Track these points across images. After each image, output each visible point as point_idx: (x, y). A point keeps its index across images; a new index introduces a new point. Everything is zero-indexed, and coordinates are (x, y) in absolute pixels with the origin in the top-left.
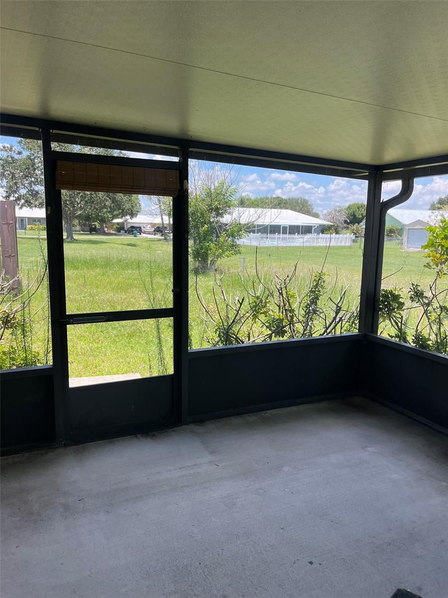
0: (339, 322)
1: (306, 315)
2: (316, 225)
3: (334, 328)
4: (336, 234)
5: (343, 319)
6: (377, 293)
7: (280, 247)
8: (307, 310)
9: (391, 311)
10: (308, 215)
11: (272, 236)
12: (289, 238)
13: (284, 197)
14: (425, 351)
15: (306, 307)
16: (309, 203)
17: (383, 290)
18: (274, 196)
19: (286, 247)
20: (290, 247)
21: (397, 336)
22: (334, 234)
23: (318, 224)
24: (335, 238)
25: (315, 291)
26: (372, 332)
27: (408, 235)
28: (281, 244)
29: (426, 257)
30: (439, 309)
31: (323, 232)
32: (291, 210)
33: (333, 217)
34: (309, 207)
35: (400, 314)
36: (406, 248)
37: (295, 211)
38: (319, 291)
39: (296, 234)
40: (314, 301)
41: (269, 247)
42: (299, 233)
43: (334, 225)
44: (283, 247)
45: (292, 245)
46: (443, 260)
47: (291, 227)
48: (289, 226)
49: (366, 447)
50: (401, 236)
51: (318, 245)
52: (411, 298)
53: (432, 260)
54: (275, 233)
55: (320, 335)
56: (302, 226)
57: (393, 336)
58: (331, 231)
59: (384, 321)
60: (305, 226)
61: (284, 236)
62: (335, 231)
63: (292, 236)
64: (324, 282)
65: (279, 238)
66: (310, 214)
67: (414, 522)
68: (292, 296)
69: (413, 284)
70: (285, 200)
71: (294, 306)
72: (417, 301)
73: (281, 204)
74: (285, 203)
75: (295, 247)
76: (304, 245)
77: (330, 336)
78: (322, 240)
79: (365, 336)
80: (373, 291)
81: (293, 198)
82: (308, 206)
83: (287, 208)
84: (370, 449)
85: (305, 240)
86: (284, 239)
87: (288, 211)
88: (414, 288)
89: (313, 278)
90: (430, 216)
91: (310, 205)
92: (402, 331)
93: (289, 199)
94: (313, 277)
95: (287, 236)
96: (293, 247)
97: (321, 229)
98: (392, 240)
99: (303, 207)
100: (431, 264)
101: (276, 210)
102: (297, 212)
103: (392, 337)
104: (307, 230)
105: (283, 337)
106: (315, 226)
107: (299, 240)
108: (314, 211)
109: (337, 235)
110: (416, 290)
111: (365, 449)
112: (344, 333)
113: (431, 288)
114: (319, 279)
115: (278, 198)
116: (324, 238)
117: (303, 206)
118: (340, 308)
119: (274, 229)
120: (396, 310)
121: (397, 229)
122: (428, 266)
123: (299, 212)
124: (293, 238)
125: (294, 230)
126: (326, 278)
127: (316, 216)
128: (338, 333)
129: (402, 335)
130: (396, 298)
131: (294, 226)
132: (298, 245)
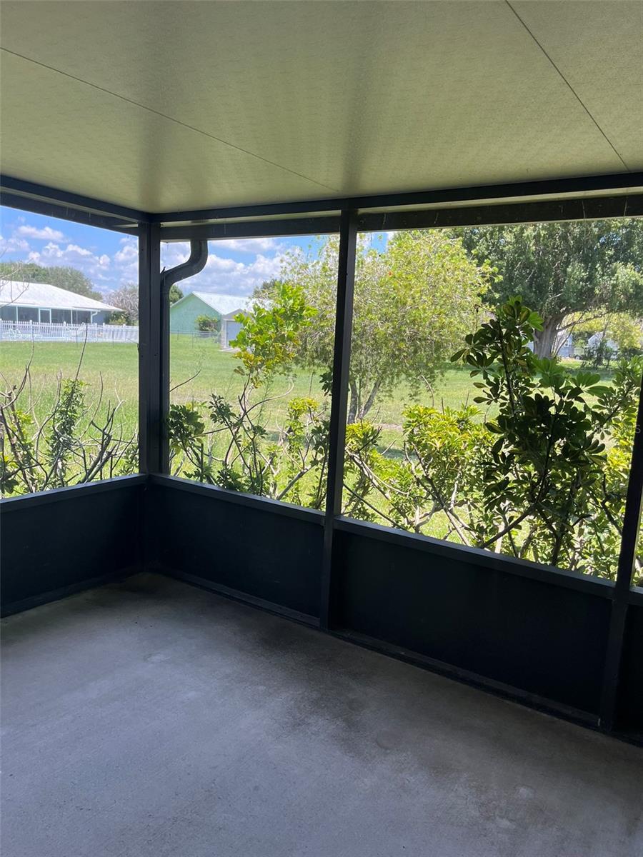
0: (106, 460)
1: (53, 451)
2: (97, 311)
3: (100, 468)
4: (127, 325)
5: (113, 453)
6: (164, 411)
7: (38, 342)
8: (54, 443)
9: (185, 437)
10: (84, 296)
11: (23, 324)
12: (53, 329)
13: (43, 265)
14: (233, 493)
15: (53, 438)
16: (85, 278)
17: (173, 406)
18: (26, 262)
19: (48, 343)
20: (55, 343)
21: (197, 474)
22: (124, 325)
23: (98, 309)
24: (127, 331)
25: (67, 411)
26: (161, 471)
27: (227, 330)
28: (39, 337)
29: (236, 357)
30: (251, 431)
31: (107, 322)
32: (57, 286)
33: (122, 300)
34: (85, 284)
35: (199, 440)
36: (225, 347)
37: (63, 287)
38: (74, 411)
39: (65, 323)
40: (67, 427)
41: (19, 343)
42: (68, 322)
43: (123, 313)
44: (43, 343)
45: (58, 340)
46: (259, 363)
47: (54, 311)
48: (52, 310)
49: (150, 655)
50: (219, 331)
51: (100, 340)
52: (212, 416)
53: (244, 362)
54: (29, 321)
55: (79, 482)
56: (74, 312)
57: (192, 475)
58: (120, 320)
59: (178, 452)
60: (79, 311)
61: (45, 325)
62: (127, 321)
63: (57, 326)
64: (81, 395)
65: (37, 329)
66: (88, 294)
67: (215, 768)
68: (25, 421)
69: (214, 397)
70: (44, 269)
71: (31, 439)
72: (222, 420)
73: (36, 275)
74: (44, 275)
75: (64, 342)
76: (79, 341)
77: (93, 482)
78: (107, 334)
79: (150, 477)
80: (158, 408)
81: (57, 268)
82: (84, 282)
83: (49, 283)
84: (155, 658)
85: (79, 333)
86: (43, 330)
87: (50, 286)
88: (216, 402)
89: (63, 390)
90: (247, 303)
91: (86, 280)
92: (204, 467)
93: (51, 269)
94: (62, 388)
95: (50, 325)
96: (61, 343)
97: (105, 317)
98: (207, 336)
99: (75, 283)
100: (244, 368)
101: (20, 284)
102: (66, 289)
103: (189, 476)
104: (82, 317)
105: (11, 492)
106: (94, 313)
107: (69, 333)
108: (93, 290)
109: (130, 327)
110: (219, 405)
111: (149, 659)
112: (120, 475)
113: (240, 401)
114: (73, 392)
115: (32, 265)
116: (110, 331)
117: (76, 281)
118: (109, 437)
119: (28, 314)
120: (193, 435)
121: (213, 322)
122: (239, 371)
123: (69, 289)
124: (58, 329)
125: (61, 316)
126: (83, 389)
127: (97, 297)
128: (107, 477)
129: (204, 472)
130: (191, 417)
131: (61, 311)
132: (69, 339)
